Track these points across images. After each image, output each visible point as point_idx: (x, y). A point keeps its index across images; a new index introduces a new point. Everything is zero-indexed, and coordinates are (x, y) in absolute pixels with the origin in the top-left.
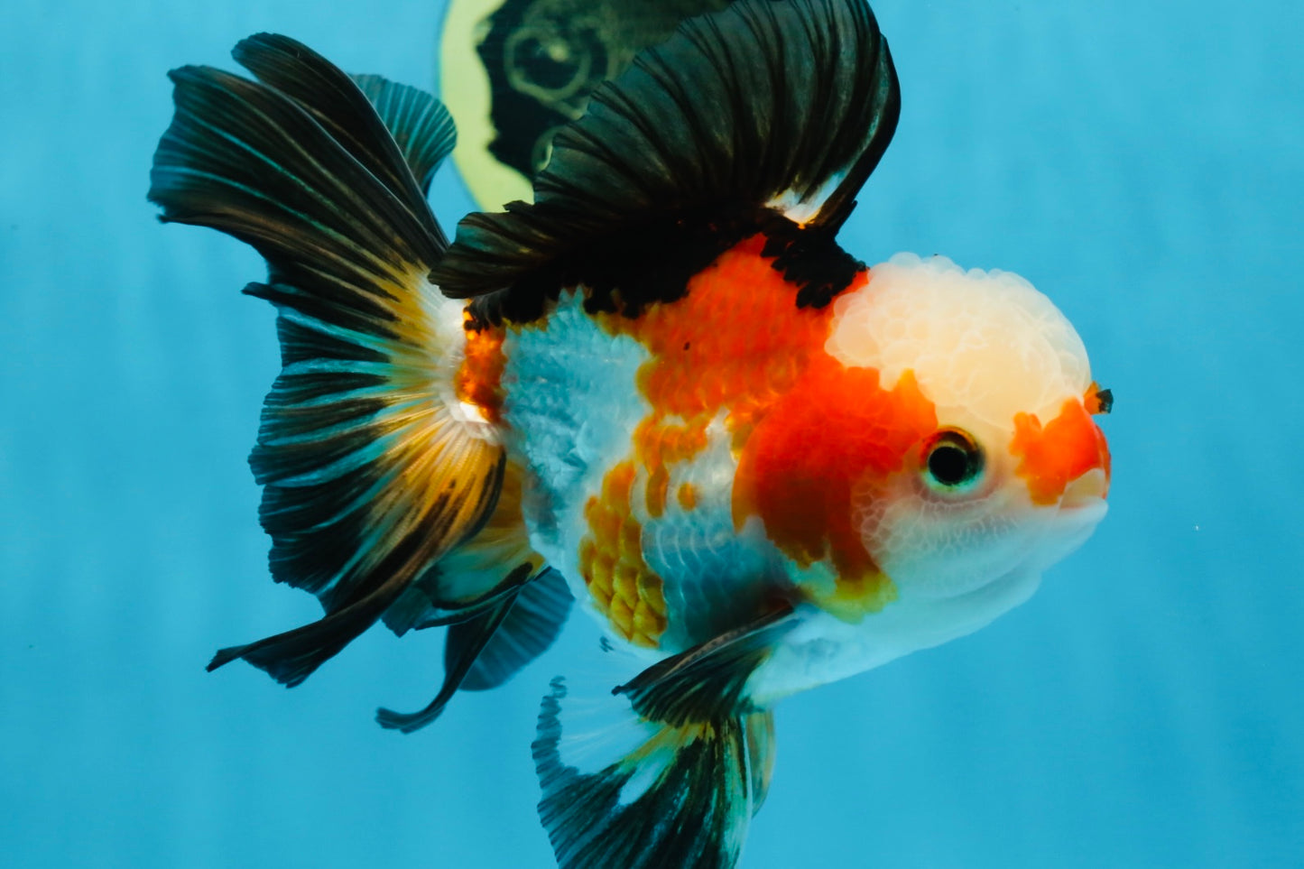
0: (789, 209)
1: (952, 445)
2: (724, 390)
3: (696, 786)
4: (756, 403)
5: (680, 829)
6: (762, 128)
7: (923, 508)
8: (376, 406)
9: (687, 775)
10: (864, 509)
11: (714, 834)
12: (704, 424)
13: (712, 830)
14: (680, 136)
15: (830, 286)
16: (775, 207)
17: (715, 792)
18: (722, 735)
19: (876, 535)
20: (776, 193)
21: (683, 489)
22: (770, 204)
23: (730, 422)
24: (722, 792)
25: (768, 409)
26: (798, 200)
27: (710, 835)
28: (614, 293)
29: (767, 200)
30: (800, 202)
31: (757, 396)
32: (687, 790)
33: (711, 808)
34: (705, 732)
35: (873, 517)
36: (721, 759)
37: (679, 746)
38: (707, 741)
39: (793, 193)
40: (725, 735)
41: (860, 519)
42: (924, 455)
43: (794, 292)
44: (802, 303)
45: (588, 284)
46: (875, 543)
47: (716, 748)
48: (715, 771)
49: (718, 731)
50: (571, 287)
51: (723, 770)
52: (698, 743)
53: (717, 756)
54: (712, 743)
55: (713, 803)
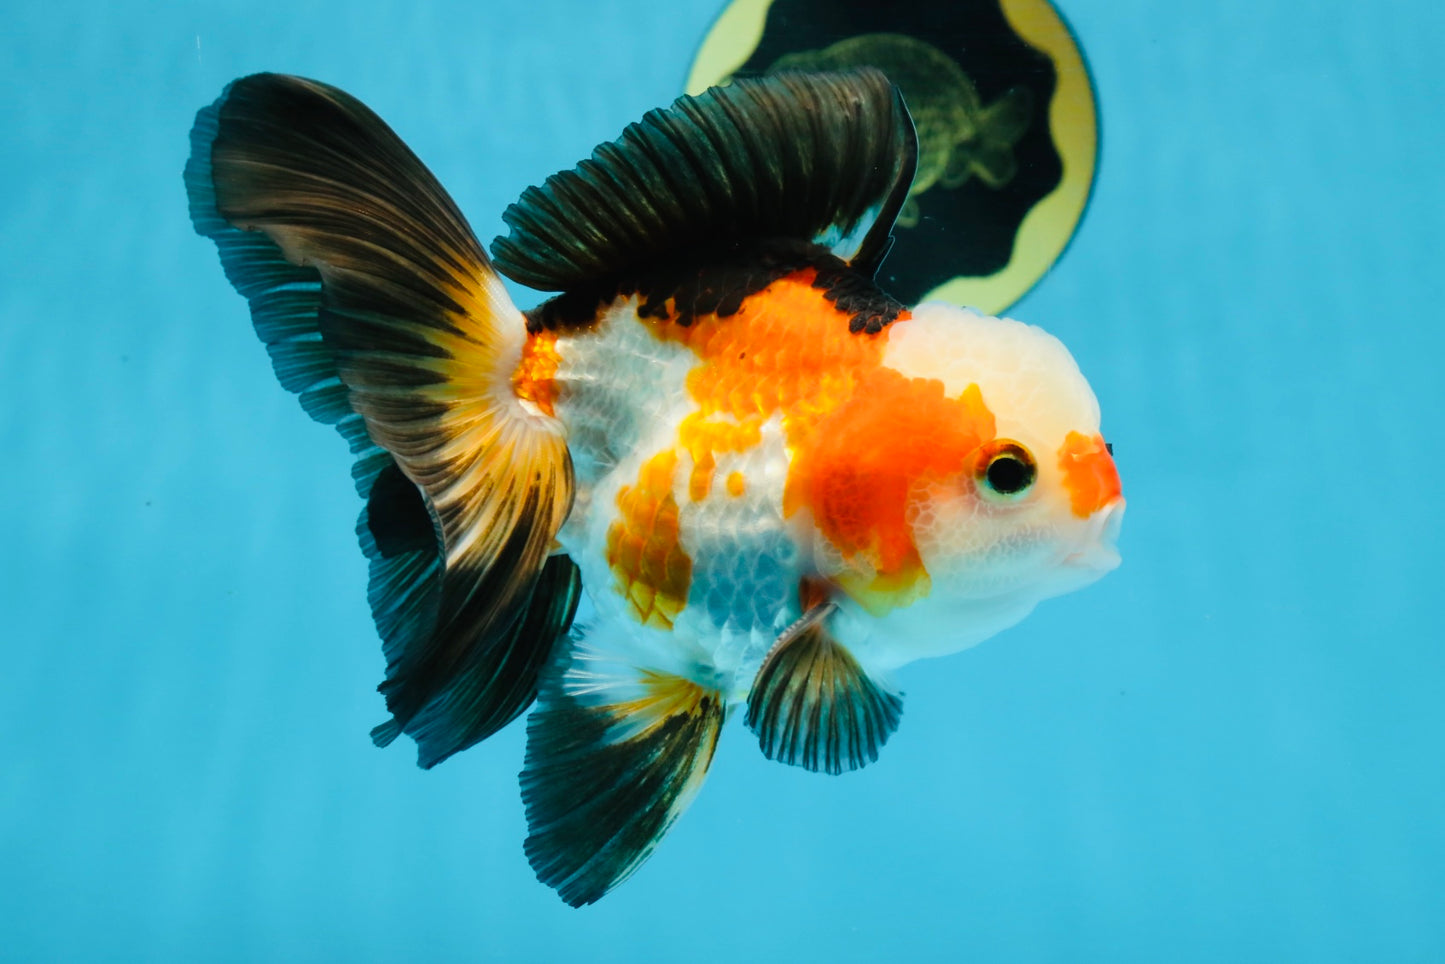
0: (834, 246)
1: (1011, 456)
2: (781, 397)
3: (671, 750)
4: (813, 409)
5: (644, 781)
6: (806, 167)
7: (977, 507)
8: (441, 410)
9: (667, 738)
10: (919, 505)
11: (668, 795)
12: (758, 424)
13: (668, 790)
14: (743, 160)
15: (880, 318)
16: (821, 244)
17: (684, 759)
18: (707, 716)
19: (929, 528)
20: (820, 231)
21: (732, 477)
22: (818, 240)
23: (786, 423)
24: (689, 763)
25: (823, 415)
26: (840, 235)
27: (664, 795)
28: (670, 303)
29: (814, 238)
30: (842, 238)
31: (813, 403)
32: (663, 749)
33: (675, 770)
34: (693, 709)
35: (930, 511)
36: (699, 733)
37: (668, 714)
38: (692, 718)
39: (836, 228)
40: (709, 718)
41: (916, 512)
42: (983, 464)
43: (846, 320)
44: (855, 329)
45: (643, 294)
46: (928, 537)
47: (698, 724)
48: (691, 741)
49: (704, 713)
50: (628, 294)
51: (697, 744)
52: (685, 717)
53: (697, 730)
54: (696, 720)
55: (679, 768)
